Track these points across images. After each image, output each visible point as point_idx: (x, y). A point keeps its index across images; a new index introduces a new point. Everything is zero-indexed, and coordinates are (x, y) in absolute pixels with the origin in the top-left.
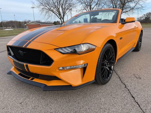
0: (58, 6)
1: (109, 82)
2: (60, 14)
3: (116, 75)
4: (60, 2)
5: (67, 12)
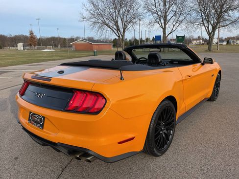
0: (117, 18)
4: (119, 11)
5: (129, 27)
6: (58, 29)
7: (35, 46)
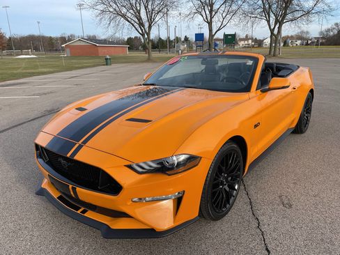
0: (138, 5)
1: (230, 212)
2: (141, 24)
3: (245, 196)
5: (156, 20)
6: (39, 23)
7: (3, 50)
